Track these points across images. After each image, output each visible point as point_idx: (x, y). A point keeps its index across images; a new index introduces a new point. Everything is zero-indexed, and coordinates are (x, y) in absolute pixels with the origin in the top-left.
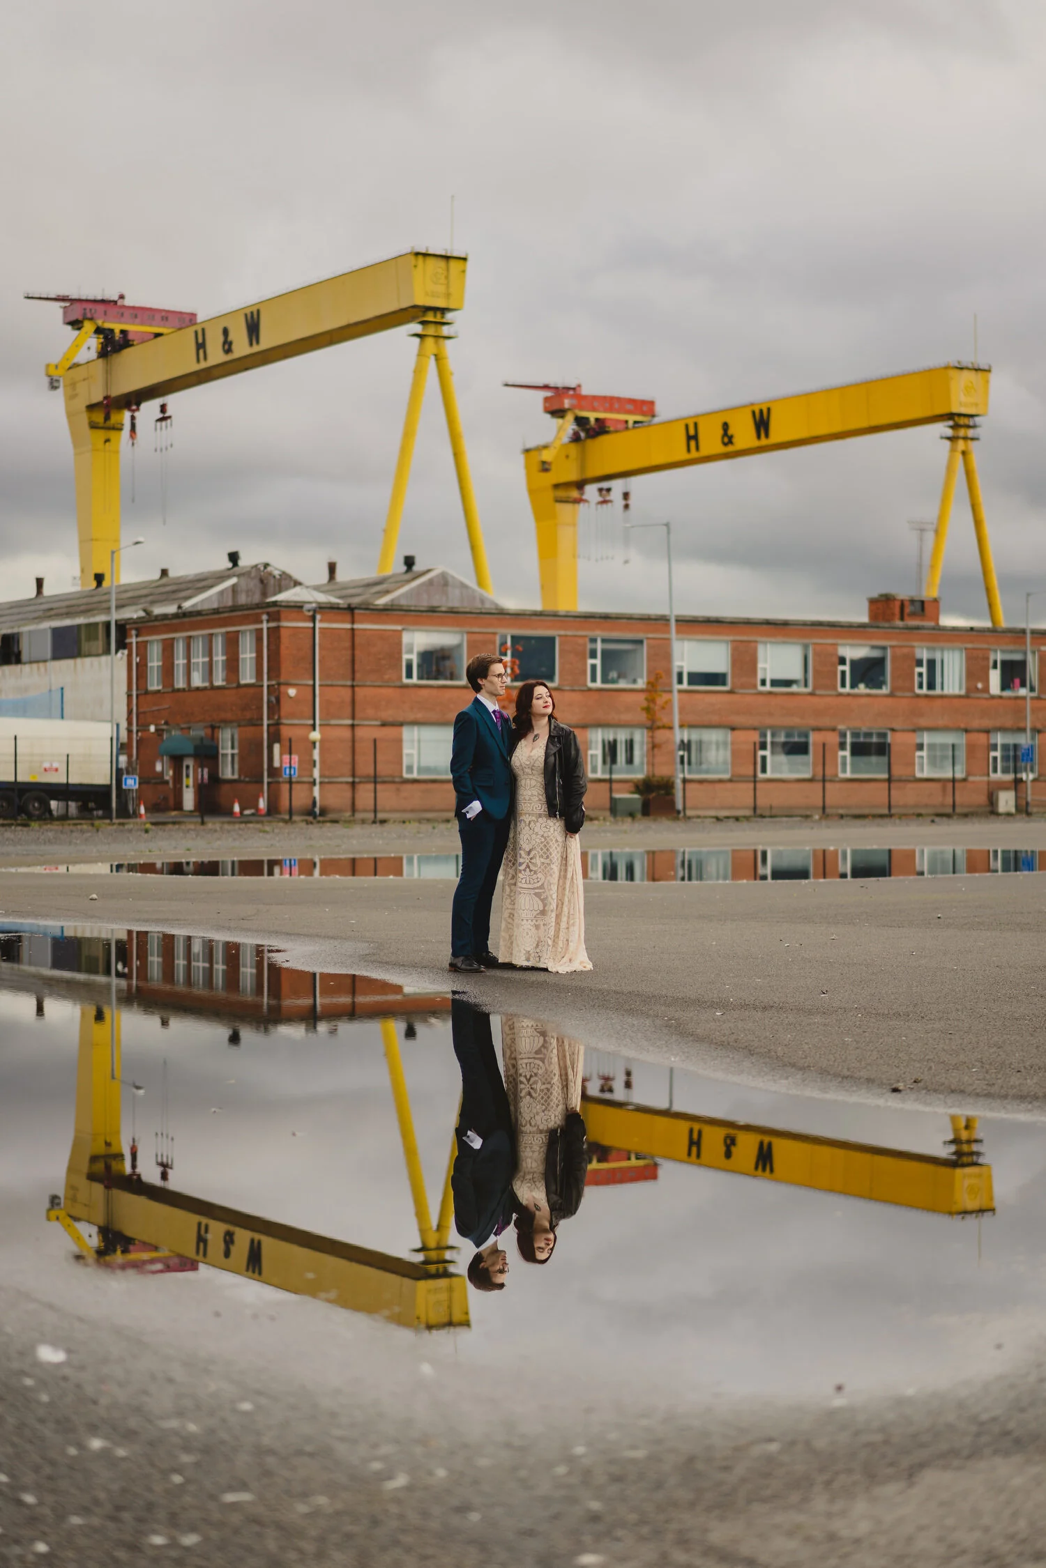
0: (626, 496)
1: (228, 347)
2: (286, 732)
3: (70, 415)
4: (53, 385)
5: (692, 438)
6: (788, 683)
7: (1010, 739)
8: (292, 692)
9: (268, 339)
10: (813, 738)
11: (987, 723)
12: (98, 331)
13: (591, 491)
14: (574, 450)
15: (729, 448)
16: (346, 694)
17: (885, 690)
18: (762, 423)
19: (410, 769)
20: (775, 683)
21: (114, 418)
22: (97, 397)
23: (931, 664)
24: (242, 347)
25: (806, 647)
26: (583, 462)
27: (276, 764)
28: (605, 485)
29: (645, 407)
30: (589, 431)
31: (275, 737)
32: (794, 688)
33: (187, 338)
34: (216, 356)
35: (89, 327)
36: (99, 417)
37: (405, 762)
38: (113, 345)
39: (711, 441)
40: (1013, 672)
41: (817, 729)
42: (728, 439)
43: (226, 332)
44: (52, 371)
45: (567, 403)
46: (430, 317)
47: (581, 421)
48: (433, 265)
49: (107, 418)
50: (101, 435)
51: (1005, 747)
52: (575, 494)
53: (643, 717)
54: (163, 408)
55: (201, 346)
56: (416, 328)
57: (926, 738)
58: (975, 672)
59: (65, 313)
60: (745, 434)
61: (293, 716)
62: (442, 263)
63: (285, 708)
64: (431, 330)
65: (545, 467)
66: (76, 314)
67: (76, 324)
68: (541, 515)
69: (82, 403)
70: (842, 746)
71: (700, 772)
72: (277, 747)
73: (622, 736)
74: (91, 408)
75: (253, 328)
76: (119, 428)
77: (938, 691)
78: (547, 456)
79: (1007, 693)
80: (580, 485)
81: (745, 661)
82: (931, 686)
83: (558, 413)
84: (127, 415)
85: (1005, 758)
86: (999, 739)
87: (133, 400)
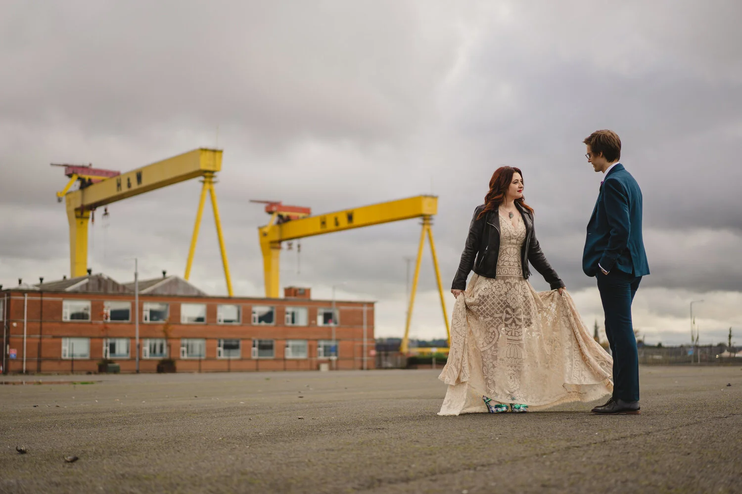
0: (299, 246)
1: (129, 185)
2: (11, 340)
3: (68, 213)
4: (60, 200)
5: (323, 223)
6: (231, 321)
7: (327, 343)
8: (15, 324)
9: (145, 182)
10: (241, 343)
11: (317, 337)
12: (79, 178)
13: (284, 245)
14: (277, 228)
15: (338, 227)
16: (38, 325)
17: (273, 324)
18: (350, 218)
19: (65, 355)
20: (225, 321)
21: (85, 214)
22: (78, 205)
23: (293, 314)
24: (135, 186)
25: (238, 307)
26: (281, 232)
27: (8, 353)
28: (290, 241)
29: (307, 211)
30: (283, 220)
31: (8, 342)
32: (234, 323)
33: (114, 182)
34: (125, 189)
35: (75, 177)
36: (79, 214)
37: (63, 352)
38: (85, 185)
39: (330, 225)
40: (328, 317)
41: (243, 339)
42: (337, 224)
43: (129, 180)
44: (59, 195)
45: (274, 208)
46: (207, 174)
47: (280, 216)
48: (208, 154)
49: (82, 214)
50: (79, 221)
51: (325, 347)
52: (277, 245)
53: (162, 334)
54: (106, 210)
55: (119, 185)
56: (202, 178)
57: (290, 343)
58: (312, 317)
59: (66, 171)
60: (344, 222)
61: (15, 334)
62: (212, 154)
63: (11, 331)
64: (208, 179)
65: (265, 235)
66: (70, 172)
67: (70, 176)
68: (266, 254)
69: (73, 208)
70: (254, 346)
71: (192, 356)
72: (8, 347)
73: (158, 342)
74: (76, 210)
75: (139, 177)
76: (87, 218)
77: (296, 324)
78: (266, 230)
79: (326, 325)
80: (280, 241)
81: (212, 313)
82: (293, 321)
83: (270, 212)
84: (90, 213)
85: (325, 351)
86: (322, 343)
87: (93, 207)
